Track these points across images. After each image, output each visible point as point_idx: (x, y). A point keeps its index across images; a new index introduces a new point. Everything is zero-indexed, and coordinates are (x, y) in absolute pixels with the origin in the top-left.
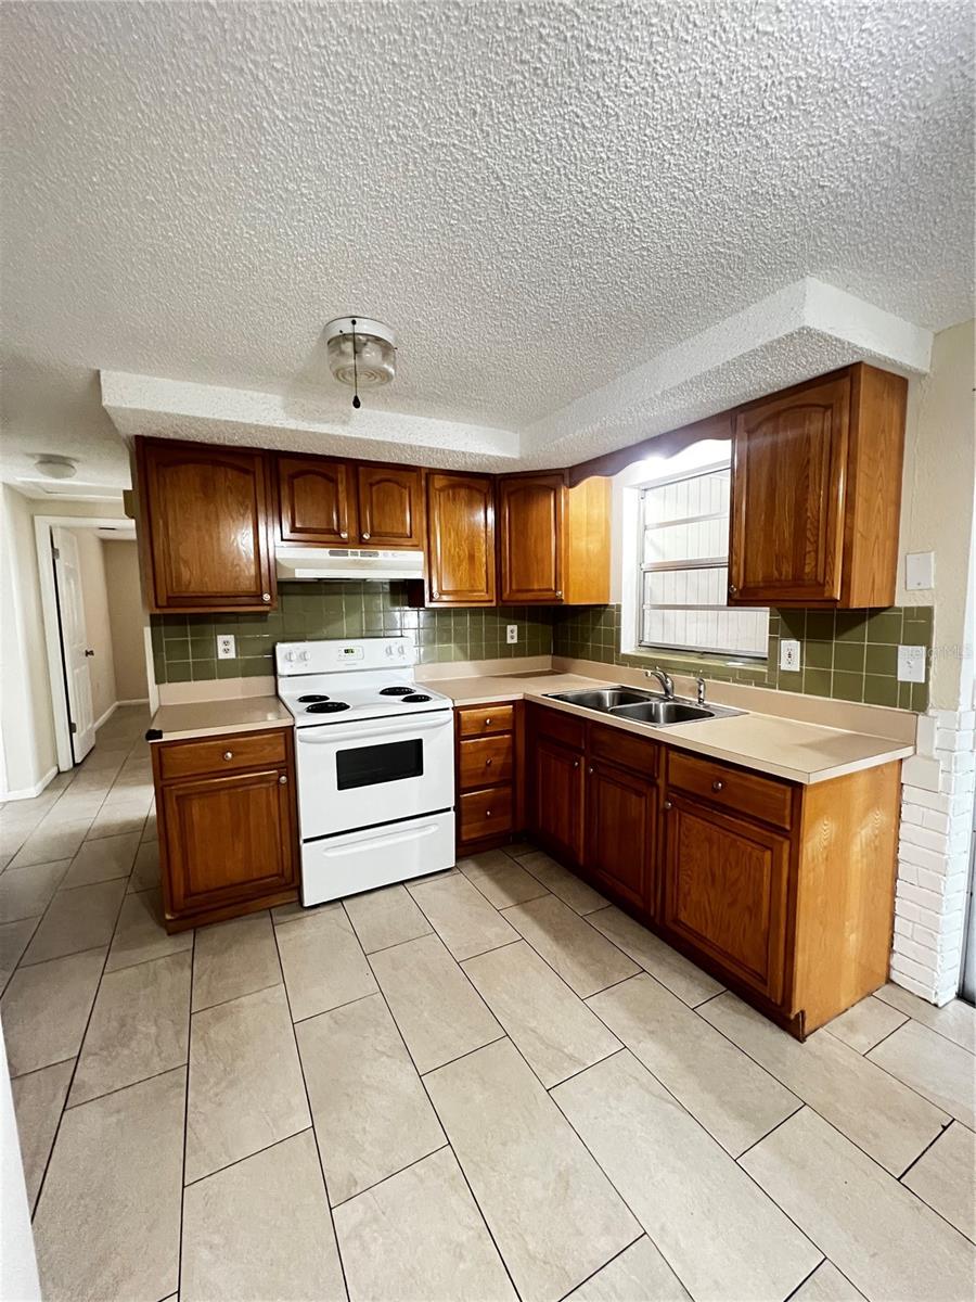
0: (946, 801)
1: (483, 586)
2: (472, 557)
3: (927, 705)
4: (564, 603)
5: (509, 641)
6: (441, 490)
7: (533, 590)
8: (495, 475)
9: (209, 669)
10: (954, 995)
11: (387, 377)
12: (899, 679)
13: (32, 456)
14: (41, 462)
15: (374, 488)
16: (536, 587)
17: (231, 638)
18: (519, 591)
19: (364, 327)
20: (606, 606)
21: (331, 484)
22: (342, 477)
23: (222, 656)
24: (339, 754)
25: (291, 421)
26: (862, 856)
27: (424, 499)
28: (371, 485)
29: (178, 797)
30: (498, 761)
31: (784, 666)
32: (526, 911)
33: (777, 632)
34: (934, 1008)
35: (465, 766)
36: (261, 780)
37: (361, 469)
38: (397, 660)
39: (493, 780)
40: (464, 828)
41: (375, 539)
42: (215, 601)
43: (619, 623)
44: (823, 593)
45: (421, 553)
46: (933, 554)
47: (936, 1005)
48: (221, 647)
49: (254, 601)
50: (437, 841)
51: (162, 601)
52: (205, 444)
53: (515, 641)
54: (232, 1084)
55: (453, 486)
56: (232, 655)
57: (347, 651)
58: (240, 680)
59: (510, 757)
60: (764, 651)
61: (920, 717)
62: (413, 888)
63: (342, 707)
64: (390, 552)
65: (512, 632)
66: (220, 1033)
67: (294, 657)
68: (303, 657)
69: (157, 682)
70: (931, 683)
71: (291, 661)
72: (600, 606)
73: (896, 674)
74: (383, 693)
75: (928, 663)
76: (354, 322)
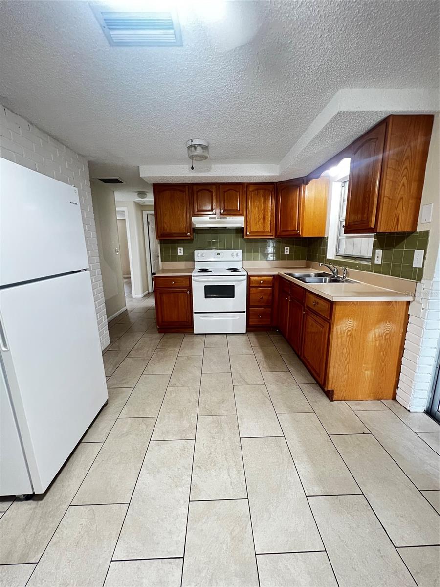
0: (423, 323)
1: (269, 230)
2: (264, 218)
3: (422, 278)
4: (301, 236)
5: (285, 253)
6: (253, 191)
7: (289, 231)
8: (277, 183)
9: (176, 258)
10: (423, 411)
11: (206, 158)
12: (413, 266)
13: (136, 192)
14: (138, 194)
15: (226, 193)
16: (290, 229)
17: (182, 248)
18: (283, 231)
19: (196, 142)
20: (324, 237)
21: (210, 193)
22: (214, 190)
23: (179, 254)
24: (205, 286)
25: (192, 173)
26: (376, 341)
27: (245, 195)
28: (225, 192)
29: (160, 293)
30: (265, 298)
31: (376, 262)
32: (261, 349)
33: (376, 246)
34: (408, 412)
35: (252, 297)
36: (183, 292)
37: (221, 186)
38: (235, 258)
39: (264, 304)
40: (250, 320)
41: (225, 213)
42: (175, 235)
43: (327, 245)
44: (368, 226)
45: (243, 217)
46: (432, 204)
47: (409, 411)
48: (179, 251)
49: (185, 235)
50: (239, 323)
51: (160, 236)
52: (171, 184)
53: (288, 253)
54: (159, 362)
55: (257, 190)
56: (182, 254)
57: (217, 254)
58: (184, 262)
59: (271, 297)
60: (370, 255)
61: (418, 284)
62: (229, 336)
63: (210, 271)
64: (231, 217)
65: (287, 249)
66: (161, 354)
67: (200, 255)
68: (202, 256)
69: (161, 261)
70: (424, 267)
71: (198, 256)
72: (321, 237)
73: (412, 264)
74: (227, 269)
75: (424, 258)
76: (192, 141)
